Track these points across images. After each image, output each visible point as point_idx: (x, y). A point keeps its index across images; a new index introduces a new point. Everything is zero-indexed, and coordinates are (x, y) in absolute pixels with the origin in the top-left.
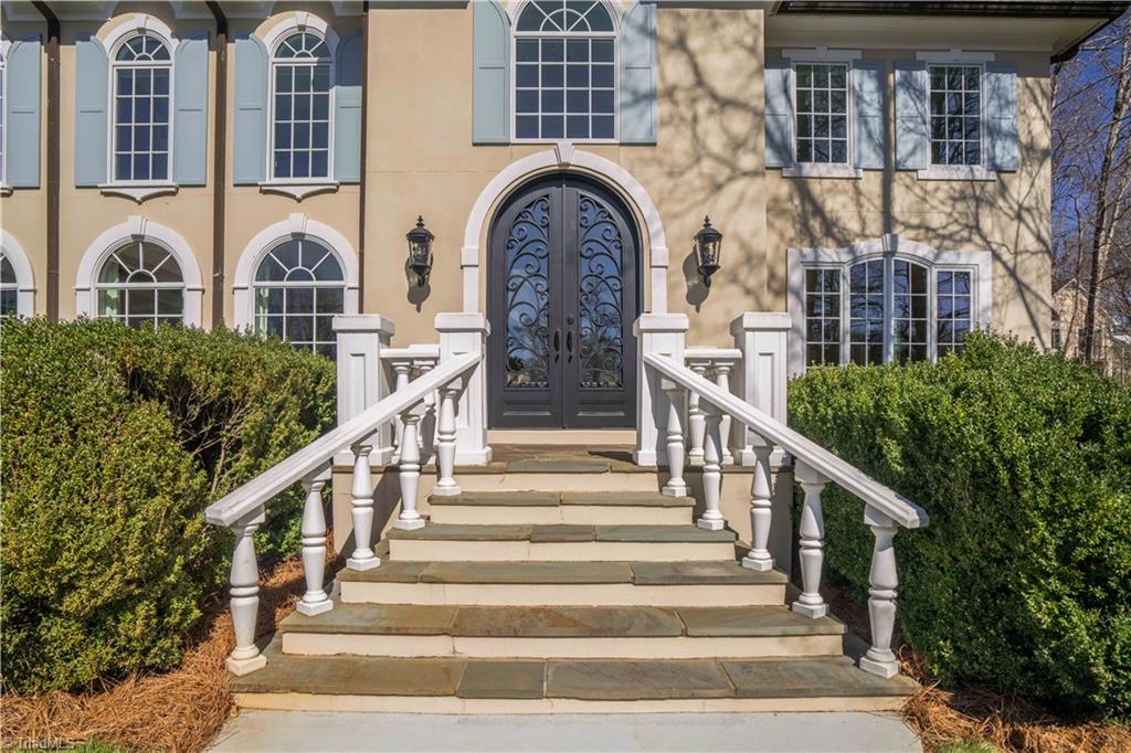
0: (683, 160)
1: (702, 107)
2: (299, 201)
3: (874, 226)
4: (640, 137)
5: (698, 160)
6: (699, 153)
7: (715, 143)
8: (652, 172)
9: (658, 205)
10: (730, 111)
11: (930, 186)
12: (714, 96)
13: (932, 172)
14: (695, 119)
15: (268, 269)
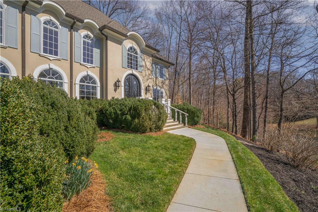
0: (144, 76)
1: (146, 69)
2: (88, 68)
3: (155, 85)
4: (141, 71)
5: (146, 76)
6: (146, 75)
7: (147, 74)
8: (142, 76)
9: (142, 80)
10: (149, 70)
11: (160, 81)
12: (147, 68)
13: (160, 79)
14: (145, 70)
15: (82, 81)
